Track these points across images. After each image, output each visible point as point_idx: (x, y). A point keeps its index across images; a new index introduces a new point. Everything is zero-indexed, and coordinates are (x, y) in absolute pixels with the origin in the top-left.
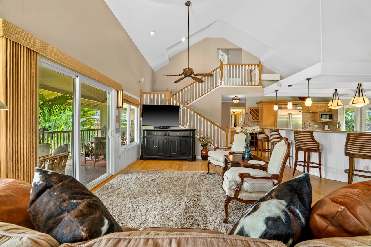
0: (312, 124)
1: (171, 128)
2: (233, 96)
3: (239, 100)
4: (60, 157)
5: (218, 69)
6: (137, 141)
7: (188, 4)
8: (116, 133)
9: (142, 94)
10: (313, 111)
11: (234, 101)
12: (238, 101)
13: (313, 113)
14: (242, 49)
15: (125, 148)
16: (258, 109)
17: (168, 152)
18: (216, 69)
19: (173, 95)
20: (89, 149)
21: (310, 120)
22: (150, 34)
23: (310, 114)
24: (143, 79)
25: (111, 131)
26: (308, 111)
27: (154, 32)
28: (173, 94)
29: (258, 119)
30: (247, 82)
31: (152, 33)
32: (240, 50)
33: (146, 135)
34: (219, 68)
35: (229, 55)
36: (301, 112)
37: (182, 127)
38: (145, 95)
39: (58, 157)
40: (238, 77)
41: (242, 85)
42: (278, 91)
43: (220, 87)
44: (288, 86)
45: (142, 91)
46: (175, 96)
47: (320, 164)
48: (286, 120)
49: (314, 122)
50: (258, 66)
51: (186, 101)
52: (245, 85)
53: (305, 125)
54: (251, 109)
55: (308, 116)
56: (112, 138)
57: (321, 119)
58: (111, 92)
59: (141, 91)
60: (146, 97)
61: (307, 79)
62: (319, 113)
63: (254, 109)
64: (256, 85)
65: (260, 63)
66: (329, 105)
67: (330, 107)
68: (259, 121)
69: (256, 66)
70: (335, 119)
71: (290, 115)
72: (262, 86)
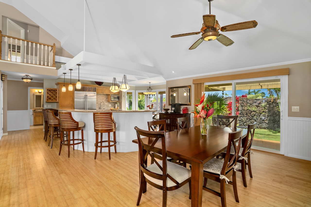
0: (107, 103)
2: (23, 75)
3: (31, 79)
10: (106, 94)
11: (25, 80)
12: (29, 80)
13: (108, 95)
14: (39, 26)
16: (56, 90)
21: (105, 100)
23: (105, 96)
26: (102, 94)
29: (56, 100)
32: (38, 27)
36: (96, 94)
40: (31, 55)
42: (66, 73)
44: (69, 70)
47: (83, 140)
48: (82, 100)
49: (108, 102)
50: (52, 47)
52: (44, 65)
53: (101, 105)
54: (48, 90)
55: (104, 97)
57: (112, 100)
61: (77, 65)
62: (110, 95)
63: (52, 90)
64: (50, 65)
65: (54, 44)
66: (111, 89)
67: (111, 91)
68: (57, 102)
69: (50, 47)
70: (121, 100)
71: (86, 96)
72: (55, 68)
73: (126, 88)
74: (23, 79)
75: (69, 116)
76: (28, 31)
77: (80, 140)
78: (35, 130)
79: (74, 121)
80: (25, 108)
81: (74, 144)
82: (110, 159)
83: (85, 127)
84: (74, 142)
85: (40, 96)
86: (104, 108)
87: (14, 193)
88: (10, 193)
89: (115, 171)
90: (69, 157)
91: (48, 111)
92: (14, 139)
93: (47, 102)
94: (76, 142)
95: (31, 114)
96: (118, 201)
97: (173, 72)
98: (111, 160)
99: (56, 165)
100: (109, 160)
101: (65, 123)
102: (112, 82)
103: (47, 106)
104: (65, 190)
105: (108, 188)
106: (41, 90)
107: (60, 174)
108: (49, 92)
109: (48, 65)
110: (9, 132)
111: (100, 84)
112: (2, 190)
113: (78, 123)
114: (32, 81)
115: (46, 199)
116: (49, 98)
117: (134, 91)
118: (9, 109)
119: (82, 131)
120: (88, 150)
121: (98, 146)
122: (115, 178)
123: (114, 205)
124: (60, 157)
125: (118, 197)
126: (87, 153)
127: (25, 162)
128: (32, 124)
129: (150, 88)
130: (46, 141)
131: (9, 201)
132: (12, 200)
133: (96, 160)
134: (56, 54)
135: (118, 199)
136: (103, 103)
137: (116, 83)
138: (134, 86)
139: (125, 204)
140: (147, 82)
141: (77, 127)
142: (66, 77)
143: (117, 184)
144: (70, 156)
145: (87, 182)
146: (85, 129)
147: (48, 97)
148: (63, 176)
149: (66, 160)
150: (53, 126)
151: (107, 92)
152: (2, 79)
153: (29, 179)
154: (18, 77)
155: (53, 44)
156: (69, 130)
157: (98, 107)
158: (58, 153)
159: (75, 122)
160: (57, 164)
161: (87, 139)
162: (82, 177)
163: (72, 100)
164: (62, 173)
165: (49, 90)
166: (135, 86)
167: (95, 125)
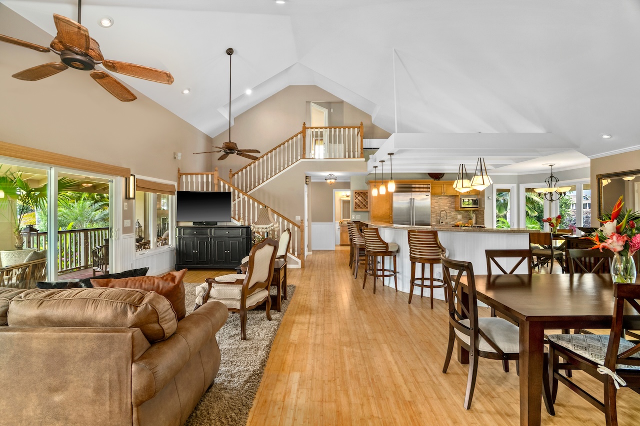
0: (452, 213)
1: (219, 224)
2: (325, 174)
3: (336, 179)
4: (33, 265)
5: (299, 135)
6: (173, 243)
7: (230, 52)
8: (123, 234)
9: (180, 175)
10: (450, 194)
11: (329, 181)
12: (333, 181)
13: (454, 197)
14: (343, 101)
15: (143, 254)
16: (367, 192)
17: (213, 259)
18: (296, 135)
19: (233, 175)
20: (97, 256)
21: (450, 207)
22: (183, 93)
23: (450, 199)
24: (180, 154)
25: (115, 230)
26: (442, 195)
27: (189, 90)
28: (233, 173)
29: (367, 208)
30: (352, 153)
31: (186, 92)
32: (342, 102)
33: (182, 234)
34: (300, 133)
35: (332, 109)
36: (430, 196)
37: (236, 223)
38: (184, 176)
39: (31, 265)
40: (339, 143)
41: (345, 158)
42: (377, 167)
43: (302, 162)
44: (380, 161)
45: (181, 172)
46: (236, 175)
49: (455, 210)
50: (359, 128)
51: (253, 183)
52: (349, 157)
53: (441, 216)
54: (356, 193)
55: (446, 201)
56: (116, 240)
57: (463, 206)
58: (114, 181)
59: (179, 171)
60: (187, 179)
61: (388, 154)
62: (459, 196)
63: (361, 193)
64: (356, 157)
65: (362, 124)
66: (454, 186)
67: (456, 189)
68: (368, 211)
69: (356, 129)
70: (483, 206)
71: (412, 200)
72: (364, 159)
73: (484, 184)
74: (326, 179)
75: (375, 233)
76: (332, 111)
77: (392, 271)
78: (341, 251)
79: (382, 241)
80: (330, 219)
81: (384, 276)
82: (432, 308)
83: (399, 252)
84: (383, 273)
85: (348, 202)
86: (447, 221)
87: (314, 315)
88: (310, 314)
89: (433, 325)
90: (374, 293)
91: (352, 225)
92: (318, 261)
93: (354, 211)
94: (386, 273)
95: (338, 228)
96: (419, 359)
97: (606, 137)
98: (433, 310)
99: (356, 299)
100: (431, 310)
101: (370, 244)
102: (458, 172)
103: (355, 217)
104: (360, 327)
105: (412, 342)
106: (349, 193)
107: (358, 310)
108: (357, 196)
109: (354, 157)
110: (313, 251)
111: (437, 176)
112: (305, 309)
113: (387, 244)
114: (337, 181)
115: (339, 329)
116: (357, 205)
117: (515, 186)
118: (313, 221)
119: (395, 257)
120: (403, 289)
121: (414, 284)
122: (428, 333)
123: (412, 361)
124: (364, 291)
125: (421, 355)
126: (401, 293)
127: (325, 288)
128: (339, 244)
129: (552, 177)
130: (351, 268)
131: (310, 320)
132: (311, 320)
133: (411, 305)
134: (363, 137)
135: (420, 357)
136: (445, 212)
137: (464, 172)
138: (515, 176)
139: (428, 365)
140: (543, 165)
141: (386, 251)
142: (377, 172)
143: (428, 341)
144: (376, 293)
145: (388, 327)
146: (399, 255)
147: (356, 203)
148: (361, 313)
149: (370, 297)
150: (358, 246)
151: (450, 192)
152: (307, 183)
153: (327, 307)
154: (321, 177)
155: (360, 123)
156: (376, 254)
157: (435, 220)
158: (362, 286)
159: (384, 243)
160: (358, 298)
161: (402, 272)
162: (384, 320)
163: (389, 207)
164: (362, 309)
165: (358, 193)
166: (517, 174)
167: (411, 250)
